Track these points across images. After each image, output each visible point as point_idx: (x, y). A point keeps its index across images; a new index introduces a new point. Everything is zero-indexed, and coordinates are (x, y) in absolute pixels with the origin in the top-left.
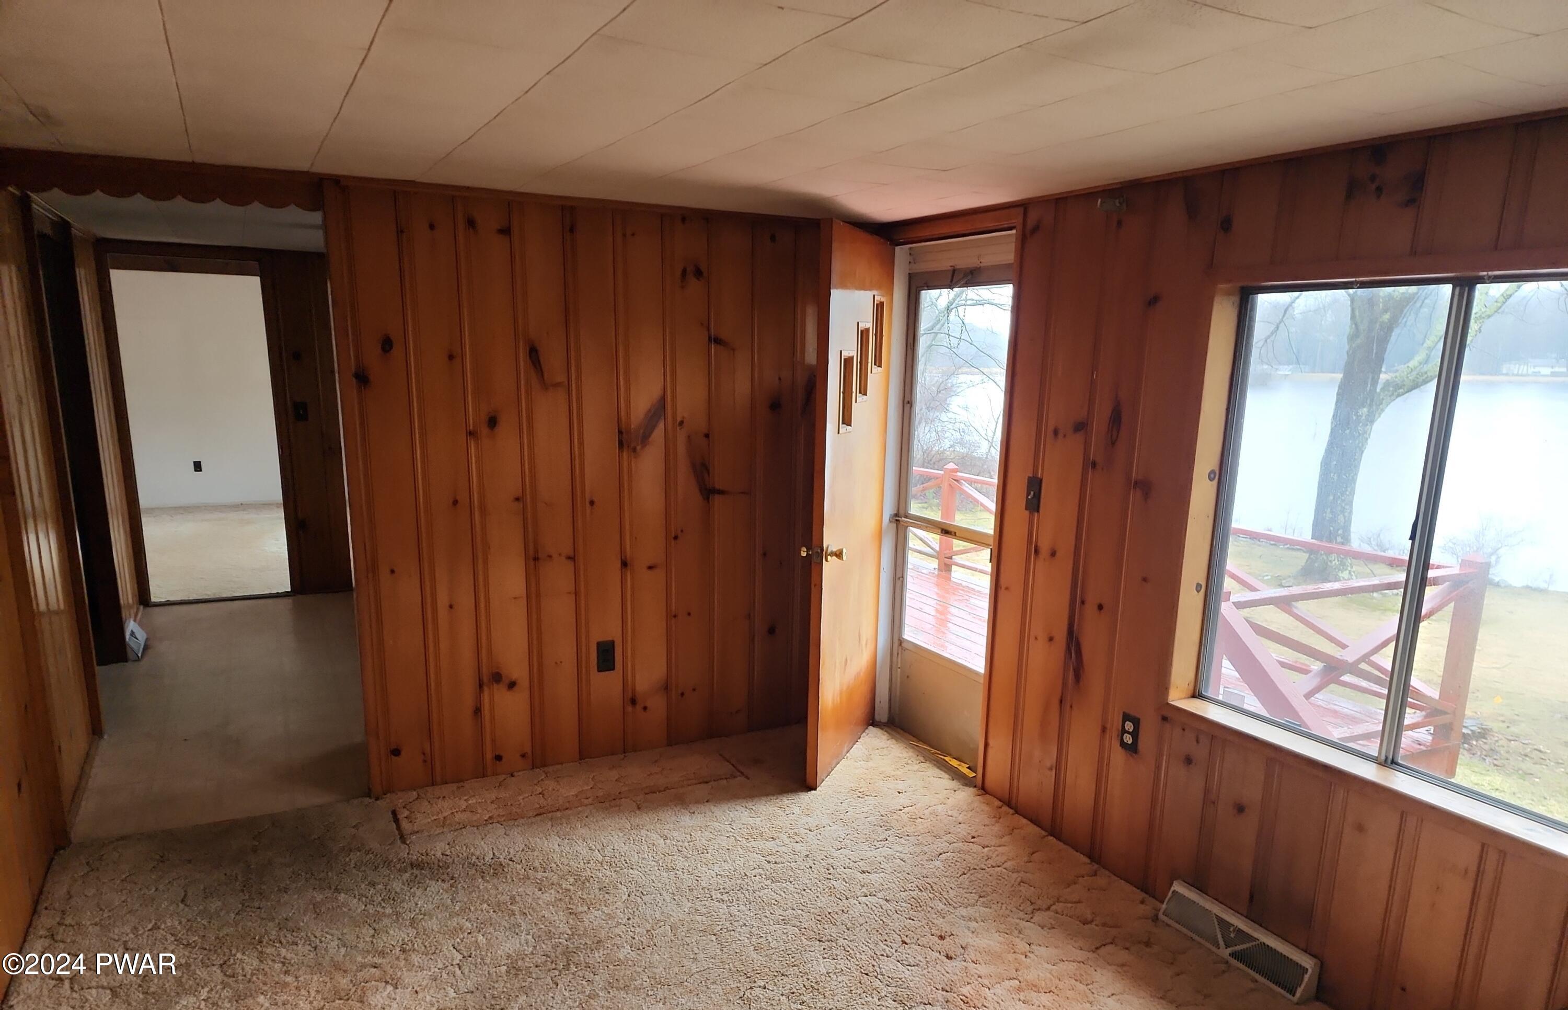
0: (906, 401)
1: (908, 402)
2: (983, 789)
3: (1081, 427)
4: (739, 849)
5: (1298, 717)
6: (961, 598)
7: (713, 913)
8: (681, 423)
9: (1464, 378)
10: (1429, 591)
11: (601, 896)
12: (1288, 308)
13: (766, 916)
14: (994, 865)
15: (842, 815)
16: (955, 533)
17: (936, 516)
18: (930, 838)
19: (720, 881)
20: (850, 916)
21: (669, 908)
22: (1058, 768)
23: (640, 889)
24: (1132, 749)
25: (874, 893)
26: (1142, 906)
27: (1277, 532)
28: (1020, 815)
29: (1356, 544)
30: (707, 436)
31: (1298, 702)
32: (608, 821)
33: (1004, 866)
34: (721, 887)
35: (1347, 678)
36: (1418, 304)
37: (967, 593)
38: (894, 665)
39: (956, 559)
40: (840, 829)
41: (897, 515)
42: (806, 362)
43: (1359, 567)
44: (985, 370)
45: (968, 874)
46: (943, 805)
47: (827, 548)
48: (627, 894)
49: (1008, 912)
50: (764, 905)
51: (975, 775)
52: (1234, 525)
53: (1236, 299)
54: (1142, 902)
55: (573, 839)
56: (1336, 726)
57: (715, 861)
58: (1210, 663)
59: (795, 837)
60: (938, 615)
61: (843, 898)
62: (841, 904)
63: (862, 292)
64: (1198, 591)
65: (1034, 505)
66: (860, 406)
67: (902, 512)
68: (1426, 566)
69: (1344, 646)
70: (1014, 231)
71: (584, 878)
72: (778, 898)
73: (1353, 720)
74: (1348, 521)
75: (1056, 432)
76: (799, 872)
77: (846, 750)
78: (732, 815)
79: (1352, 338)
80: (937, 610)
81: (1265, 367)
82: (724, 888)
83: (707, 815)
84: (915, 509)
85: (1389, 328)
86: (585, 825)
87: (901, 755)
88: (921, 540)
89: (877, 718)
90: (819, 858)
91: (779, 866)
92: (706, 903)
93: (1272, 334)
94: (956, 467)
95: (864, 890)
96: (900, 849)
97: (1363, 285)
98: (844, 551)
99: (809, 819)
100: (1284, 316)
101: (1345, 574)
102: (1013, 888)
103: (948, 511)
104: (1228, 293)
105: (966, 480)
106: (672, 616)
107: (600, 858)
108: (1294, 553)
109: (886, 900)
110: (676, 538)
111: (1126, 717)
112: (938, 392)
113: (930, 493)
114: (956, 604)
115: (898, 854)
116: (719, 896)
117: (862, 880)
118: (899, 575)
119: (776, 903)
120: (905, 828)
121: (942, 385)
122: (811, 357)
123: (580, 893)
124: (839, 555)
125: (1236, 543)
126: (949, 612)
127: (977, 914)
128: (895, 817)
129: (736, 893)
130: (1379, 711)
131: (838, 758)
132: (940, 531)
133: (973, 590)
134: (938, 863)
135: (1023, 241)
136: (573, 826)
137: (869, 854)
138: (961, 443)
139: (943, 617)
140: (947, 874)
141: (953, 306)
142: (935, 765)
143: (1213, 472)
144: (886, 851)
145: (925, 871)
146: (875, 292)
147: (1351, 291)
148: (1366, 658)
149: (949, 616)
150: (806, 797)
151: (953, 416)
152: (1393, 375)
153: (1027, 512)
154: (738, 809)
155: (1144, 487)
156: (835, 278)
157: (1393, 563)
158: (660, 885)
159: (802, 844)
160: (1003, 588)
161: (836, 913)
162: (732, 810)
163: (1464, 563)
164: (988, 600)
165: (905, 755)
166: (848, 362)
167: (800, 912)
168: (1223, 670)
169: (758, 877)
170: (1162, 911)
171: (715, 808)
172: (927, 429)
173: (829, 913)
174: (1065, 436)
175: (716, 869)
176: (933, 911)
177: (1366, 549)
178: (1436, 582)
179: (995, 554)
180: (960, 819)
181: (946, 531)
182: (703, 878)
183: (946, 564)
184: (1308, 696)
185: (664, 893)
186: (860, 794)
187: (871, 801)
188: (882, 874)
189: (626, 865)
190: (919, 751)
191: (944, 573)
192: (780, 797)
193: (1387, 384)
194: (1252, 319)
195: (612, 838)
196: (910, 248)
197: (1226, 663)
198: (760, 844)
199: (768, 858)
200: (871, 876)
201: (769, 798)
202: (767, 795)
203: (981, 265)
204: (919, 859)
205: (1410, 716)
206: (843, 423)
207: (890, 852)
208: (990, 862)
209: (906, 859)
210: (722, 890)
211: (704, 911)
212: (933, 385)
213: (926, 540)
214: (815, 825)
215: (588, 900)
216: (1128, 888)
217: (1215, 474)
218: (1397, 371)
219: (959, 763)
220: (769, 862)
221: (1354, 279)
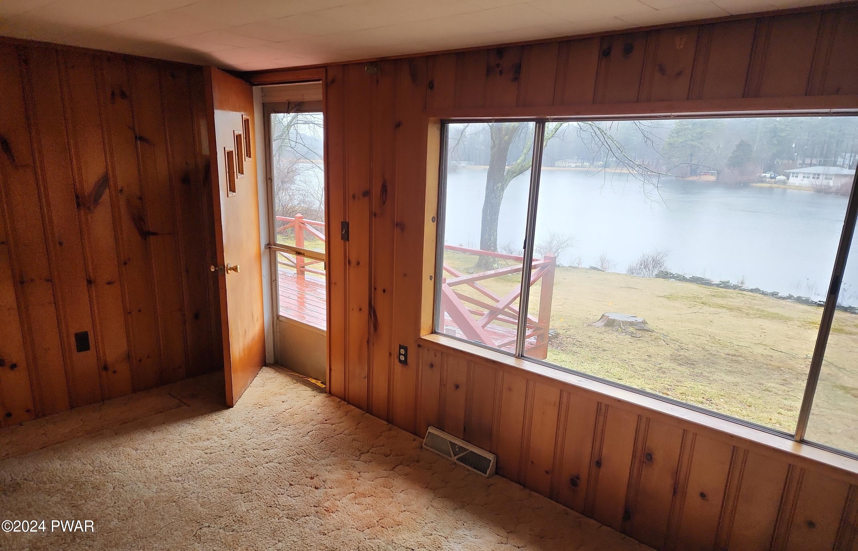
0: (268, 178)
1: (269, 179)
2: (330, 393)
3: (367, 194)
4: (187, 449)
5: (480, 338)
6: (311, 289)
7: (173, 489)
8: (121, 191)
9: (542, 168)
10: (533, 272)
11: (94, 492)
12: (463, 131)
13: (207, 485)
14: (338, 433)
15: (250, 420)
16: (304, 254)
17: (292, 244)
18: (302, 425)
19: (175, 470)
20: (259, 476)
21: (142, 492)
22: (369, 377)
23: (122, 483)
24: (405, 363)
25: (272, 460)
26: (415, 442)
27: (465, 247)
28: (351, 404)
29: (500, 251)
30: (141, 198)
31: (479, 331)
32: (95, 445)
33: (344, 433)
34: (177, 473)
35: (500, 316)
36: (519, 132)
37: (315, 287)
38: (275, 331)
39: (307, 267)
40: (249, 427)
41: (269, 244)
42: (203, 153)
43: (502, 262)
44: (314, 161)
45: (324, 441)
46: (308, 405)
47: (228, 265)
48: (112, 488)
49: (347, 458)
50: (205, 479)
51: (325, 386)
52: (446, 244)
53: (439, 126)
54: (414, 440)
55: (71, 460)
56: (496, 339)
57: (171, 458)
58: (439, 316)
59: (222, 436)
60: (299, 300)
61: (254, 466)
62: (253, 470)
63: (234, 112)
64: (431, 280)
65: (346, 237)
66: (240, 181)
67: (272, 243)
68: (531, 260)
69: (498, 301)
70: (321, 82)
71: (80, 483)
72: (214, 473)
73: (503, 336)
74: (496, 240)
75: (354, 197)
76: (226, 456)
77: (249, 382)
78: (180, 430)
79: (493, 147)
80: (298, 297)
81: (455, 162)
82: (178, 474)
83: (164, 432)
84: (280, 240)
85: (508, 143)
86: (78, 450)
87: (283, 381)
88: (286, 257)
89: (267, 361)
90: (237, 446)
91: (213, 454)
92: (167, 484)
93: (456, 145)
94: (302, 216)
95: (266, 460)
96: (285, 433)
97: (497, 121)
98: (238, 267)
99: (229, 425)
100: (461, 136)
101: (496, 266)
102: (349, 444)
103: (299, 241)
104: (435, 123)
105: (309, 223)
106: (127, 313)
107: (91, 468)
108: (473, 256)
109: (279, 463)
110: (125, 263)
111: (401, 347)
112: (288, 173)
113: (289, 231)
114: (308, 293)
115: (284, 436)
116: (175, 478)
117: (264, 454)
118: (273, 279)
119: (213, 476)
120: (288, 422)
121: (290, 169)
122: (206, 151)
123: (79, 492)
124: (235, 269)
125: (447, 253)
126: (305, 298)
127: (331, 462)
128: (282, 416)
129: (187, 475)
130: (515, 330)
131: (245, 387)
132: (295, 253)
133: (318, 284)
134: (307, 438)
135: (327, 87)
136: (70, 451)
137: (267, 439)
138: (304, 202)
139: (301, 300)
140: (313, 442)
141: (292, 124)
142: (303, 384)
143: (433, 218)
144: (277, 436)
145: (301, 443)
146: (243, 113)
147: (490, 124)
148: (507, 306)
149: (305, 300)
150: (227, 413)
151: (298, 187)
152: (511, 167)
153: (343, 241)
154: (184, 425)
155: (401, 226)
156: (216, 104)
157: (517, 259)
158: (135, 479)
159: (226, 440)
160: (333, 283)
161: (250, 476)
162: (180, 426)
163: (546, 258)
164: (325, 289)
165: (285, 380)
166: (230, 155)
167: (228, 479)
168: (445, 317)
169: (200, 463)
170: (424, 443)
171: (169, 427)
172: (284, 194)
173: (246, 476)
174: (359, 199)
175: (172, 462)
176: (306, 465)
177: (504, 253)
178: (536, 267)
179: (327, 265)
180: (319, 411)
181: (299, 253)
182: (164, 470)
183: (301, 271)
184: (484, 327)
185: (139, 483)
186: (260, 406)
187: (266, 409)
188: (276, 449)
189: (110, 470)
190: (293, 377)
191: (300, 276)
192: (211, 414)
193: (509, 171)
194: (447, 137)
195: (99, 455)
196: (262, 88)
197: (446, 314)
198: (201, 444)
199: (206, 451)
200: (269, 451)
201: (204, 416)
202: (202, 415)
203: (304, 100)
204: (296, 437)
205: (528, 332)
206: (230, 191)
207: (280, 436)
208: (336, 432)
209: (289, 438)
210: (177, 475)
211: (166, 489)
212: (285, 169)
213: (288, 257)
214: (234, 427)
215: (85, 496)
216: (407, 434)
217: (435, 218)
218: (512, 165)
219: (316, 381)
220: (206, 453)
221: (492, 118)
